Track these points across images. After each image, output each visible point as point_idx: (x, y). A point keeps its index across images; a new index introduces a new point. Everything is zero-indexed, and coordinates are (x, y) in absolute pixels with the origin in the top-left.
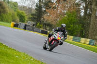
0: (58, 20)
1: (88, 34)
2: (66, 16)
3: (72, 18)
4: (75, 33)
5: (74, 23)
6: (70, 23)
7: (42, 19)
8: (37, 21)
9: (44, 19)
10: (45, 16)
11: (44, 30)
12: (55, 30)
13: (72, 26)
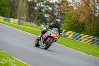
1: (16, 15)
3: (4, 1)
4: (6, 15)
12: (49, 26)
13: (3, 8)
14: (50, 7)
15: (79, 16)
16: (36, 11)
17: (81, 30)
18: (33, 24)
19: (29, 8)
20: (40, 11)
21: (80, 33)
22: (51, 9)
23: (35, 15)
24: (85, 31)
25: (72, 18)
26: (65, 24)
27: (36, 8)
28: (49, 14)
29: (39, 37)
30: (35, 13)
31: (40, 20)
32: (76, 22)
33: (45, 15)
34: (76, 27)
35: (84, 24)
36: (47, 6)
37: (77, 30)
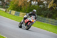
15: (18, 2)
17: (19, 10)
21: (19, 11)
24: (22, 11)
25: (15, 3)
26: (11, 7)
29: (22, 21)
32: (17, 5)
34: (17, 8)
35: (21, 7)
37: (17, 10)
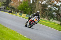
0: (18, 5)
2: (22, 3)
3: (26, 4)
5: (27, 7)
6: (25, 7)
7: (9, 5)
8: (7, 6)
9: (10, 5)
10: (11, 3)
11: (11, 11)
13: (25, 9)
14: (56, 8)
16: (47, 11)
18: (45, 19)
19: (42, 9)
20: (50, 10)
22: (57, 9)
23: (46, 13)
27: (47, 9)
28: (56, 12)
30: (47, 12)
31: (50, 16)
33: (53, 13)
36: (55, 7)
